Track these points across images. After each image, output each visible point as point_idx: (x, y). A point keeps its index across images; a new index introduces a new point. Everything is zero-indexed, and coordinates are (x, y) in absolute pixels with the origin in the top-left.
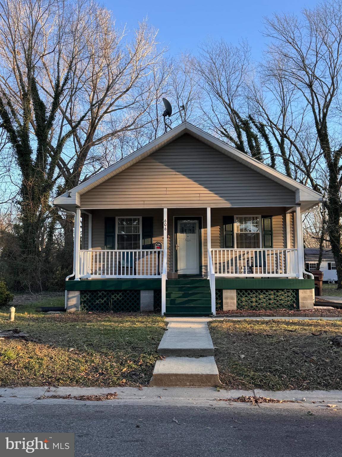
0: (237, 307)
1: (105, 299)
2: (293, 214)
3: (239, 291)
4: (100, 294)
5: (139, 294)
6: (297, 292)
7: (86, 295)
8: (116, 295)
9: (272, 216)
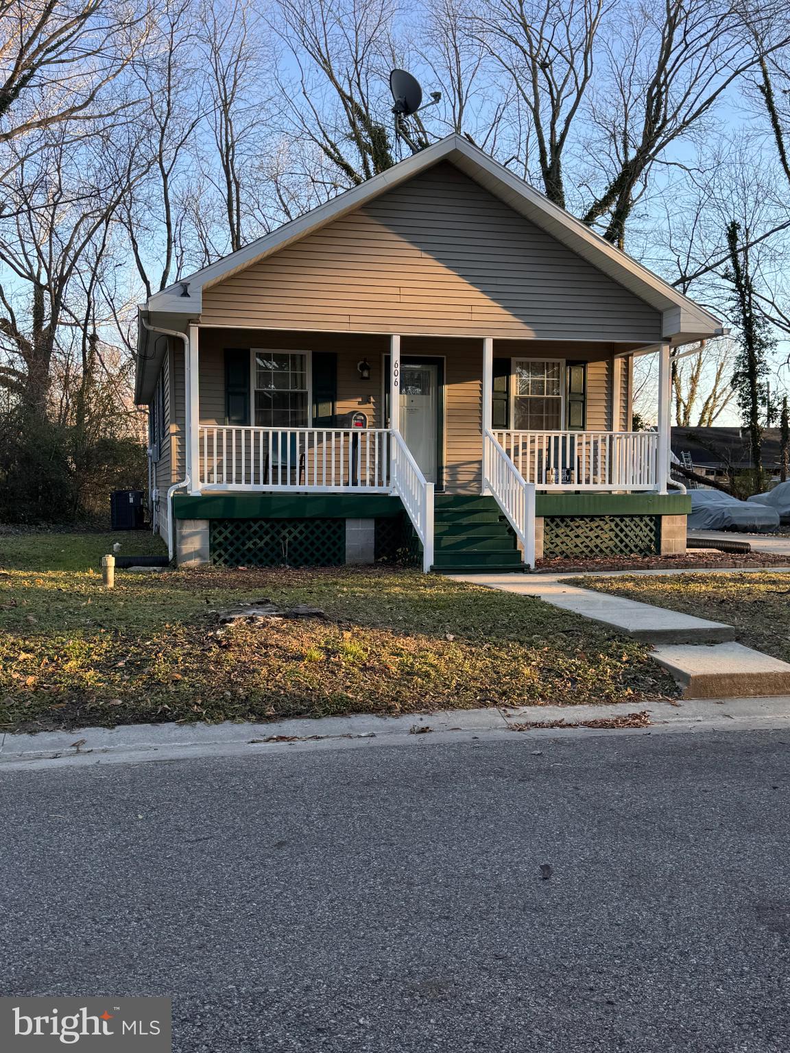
0: (544, 553)
1: (267, 538)
2: (628, 360)
3: (548, 520)
4: (255, 527)
5: (342, 527)
6: (657, 519)
7: (223, 530)
8: (292, 530)
9: (586, 362)
